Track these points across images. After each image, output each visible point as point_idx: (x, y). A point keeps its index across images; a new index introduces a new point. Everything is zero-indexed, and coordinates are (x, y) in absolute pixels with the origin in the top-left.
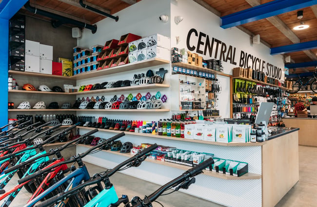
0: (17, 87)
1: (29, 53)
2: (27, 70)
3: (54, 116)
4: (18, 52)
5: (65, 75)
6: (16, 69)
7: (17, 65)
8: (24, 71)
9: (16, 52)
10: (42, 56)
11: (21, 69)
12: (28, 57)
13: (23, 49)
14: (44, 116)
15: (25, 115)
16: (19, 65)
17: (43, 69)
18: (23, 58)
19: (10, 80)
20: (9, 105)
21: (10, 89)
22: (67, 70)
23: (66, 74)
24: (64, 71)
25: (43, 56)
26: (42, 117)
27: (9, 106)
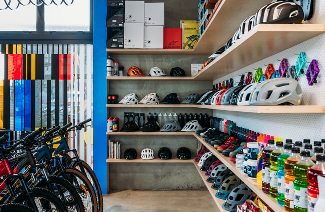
0: (121, 72)
1: (131, 19)
2: (128, 46)
3: (175, 115)
4: (116, 21)
5: (187, 47)
6: (114, 46)
7: (114, 40)
8: (123, 48)
9: (114, 21)
10: (148, 21)
11: (120, 46)
12: (128, 26)
13: (122, 15)
14: (160, 115)
15: (135, 113)
16: (116, 40)
17: (150, 42)
18: (122, 29)
19: (109, 62)
20: (109, 98)
21: (109, 75)
22: (190, 38)
23: (190, 46)
24: (185, 40)
25: (150, 21)
26: (157, 117)
27: (108, 100)
